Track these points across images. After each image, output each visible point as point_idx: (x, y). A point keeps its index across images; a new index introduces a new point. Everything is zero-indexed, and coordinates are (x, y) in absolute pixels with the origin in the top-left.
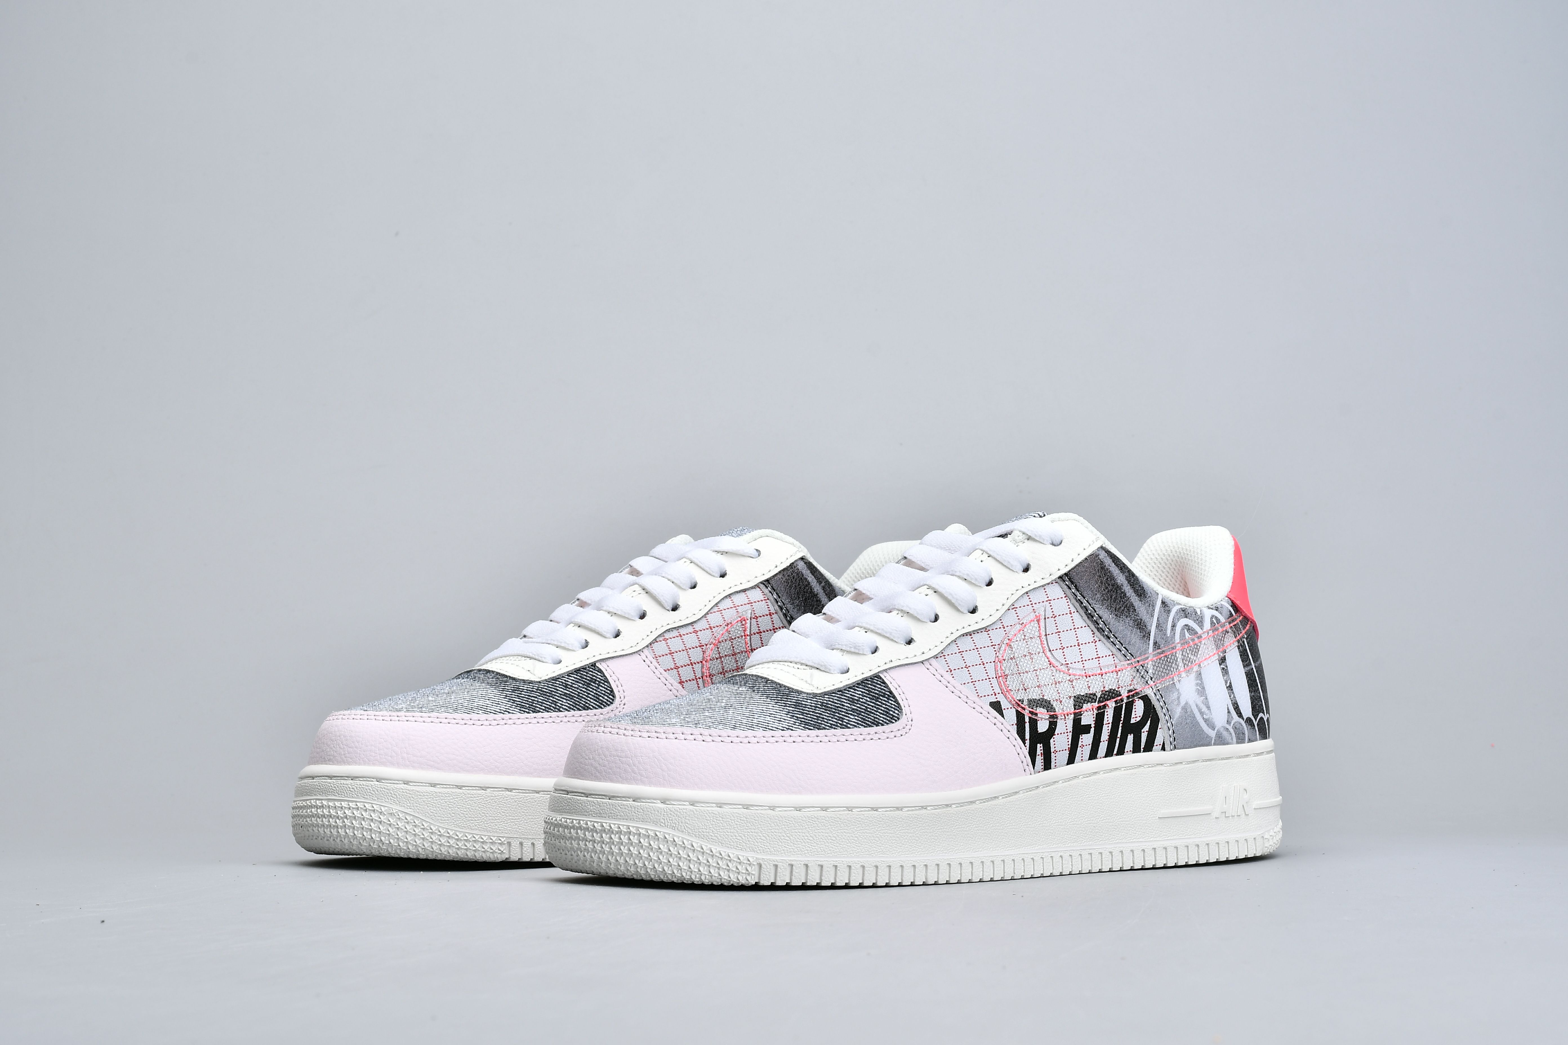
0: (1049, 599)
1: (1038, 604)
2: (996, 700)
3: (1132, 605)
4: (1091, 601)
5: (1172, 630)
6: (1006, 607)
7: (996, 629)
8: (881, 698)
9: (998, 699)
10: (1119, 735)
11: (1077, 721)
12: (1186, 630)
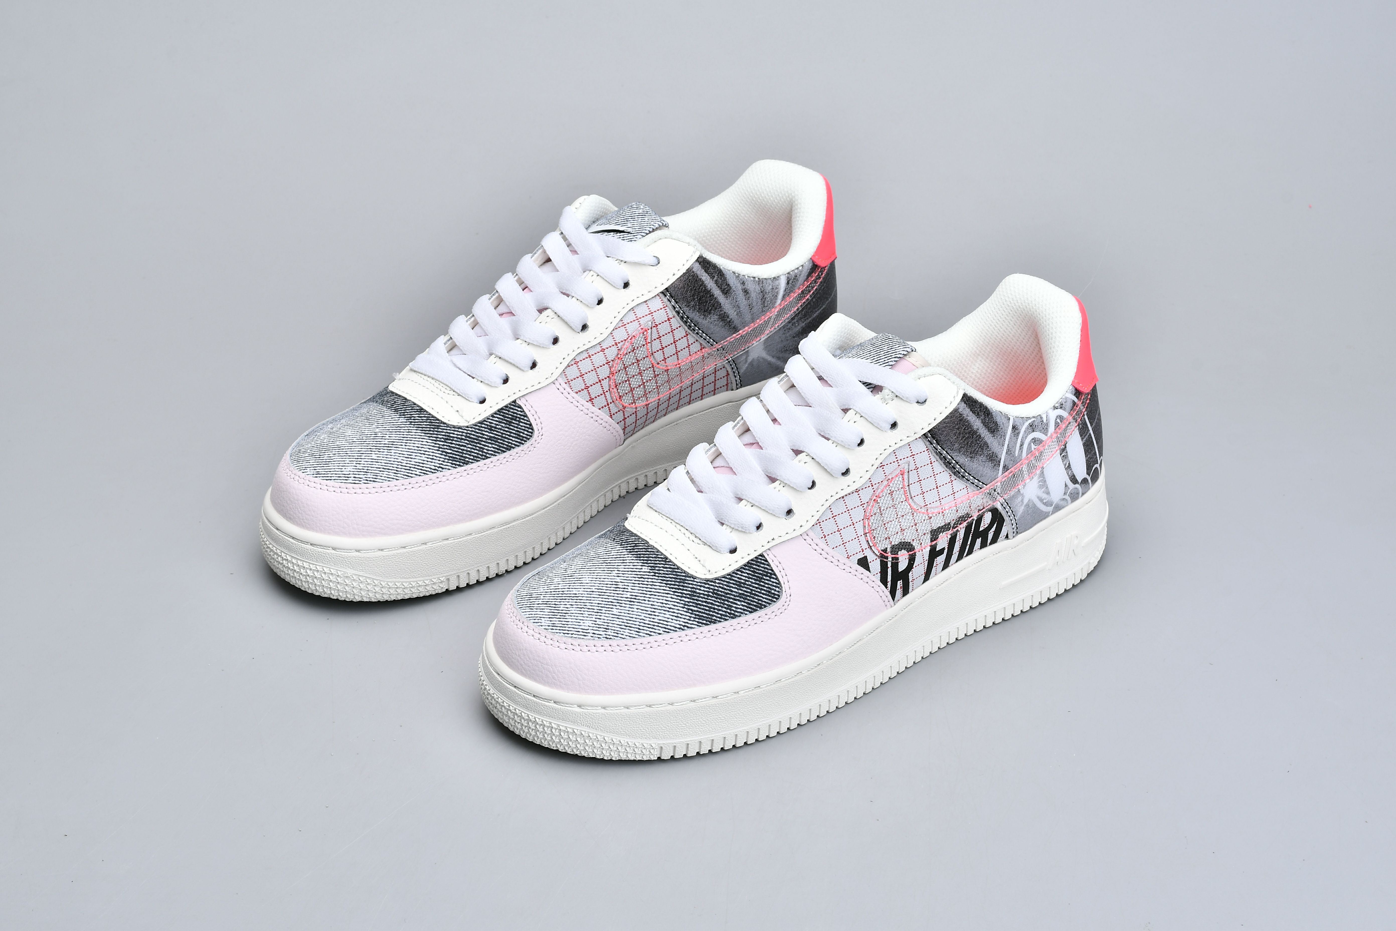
0: (913, 454)
1: (903, 460)
2: (863, 556)
3: (986, 443)
4: (949, 451)
5: (1020, 449)
6: (875, 467)
7: (866, 488)
8: (764, 577)
9: (865, 555)
10: (969, 543)
11: (933, 549)
12: (1032, 444)
